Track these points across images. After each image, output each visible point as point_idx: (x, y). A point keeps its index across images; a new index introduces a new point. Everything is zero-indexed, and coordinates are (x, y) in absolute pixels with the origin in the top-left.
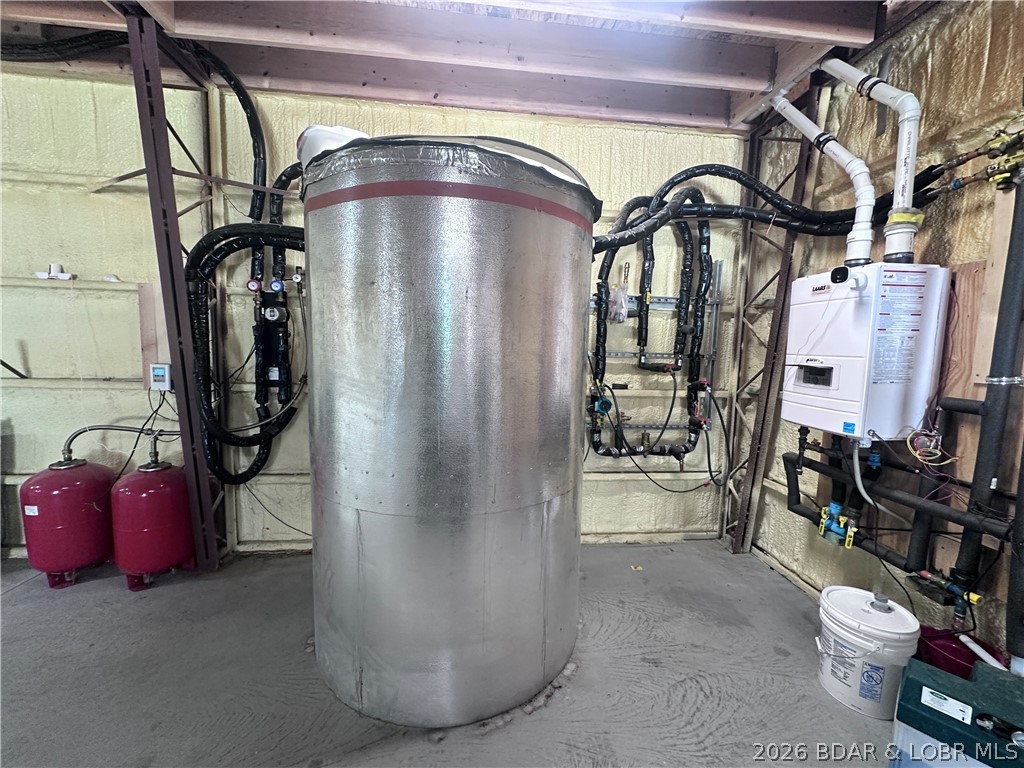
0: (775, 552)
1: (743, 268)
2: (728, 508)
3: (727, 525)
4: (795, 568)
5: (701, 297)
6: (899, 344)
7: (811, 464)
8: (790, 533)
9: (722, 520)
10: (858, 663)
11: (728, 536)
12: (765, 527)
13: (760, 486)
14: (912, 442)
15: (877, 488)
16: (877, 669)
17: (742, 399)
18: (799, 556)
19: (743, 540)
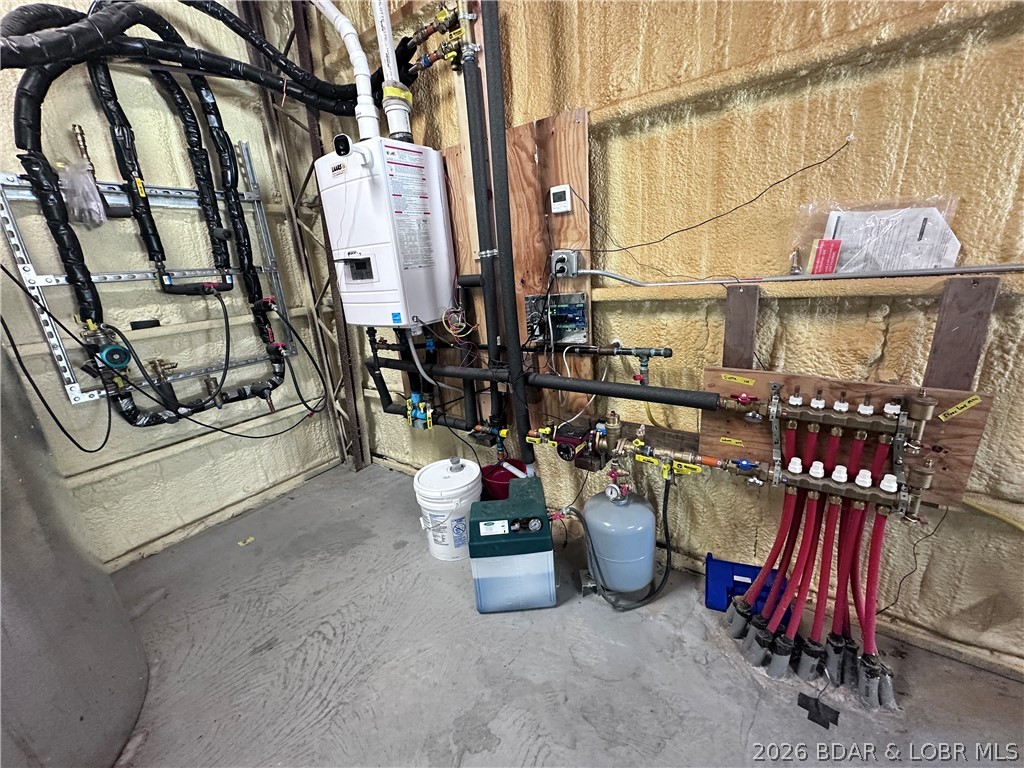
0: (392, 454)
1: (278, 156)
2: (342, 430)
3: (346, 446)
4: (408, 461)
5: (230, 189)
6: (417, 228)
7: (389, 363)
8: (397, 431)
9: (341, 444)
10: (448, 524)
11: (350, 456)
12: (379, 435)
13: (362, 398)
14: (446, 322)
15: (435, 368)
16: (461, 520)
17: (325, 313)
18: (408, 449)
19: (362, 454)
